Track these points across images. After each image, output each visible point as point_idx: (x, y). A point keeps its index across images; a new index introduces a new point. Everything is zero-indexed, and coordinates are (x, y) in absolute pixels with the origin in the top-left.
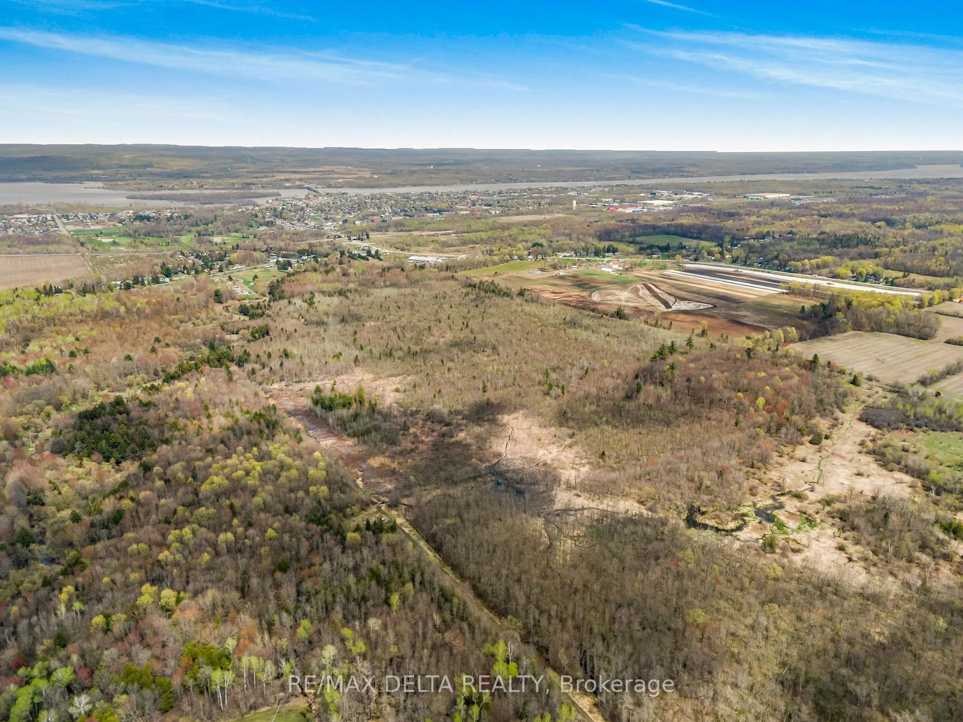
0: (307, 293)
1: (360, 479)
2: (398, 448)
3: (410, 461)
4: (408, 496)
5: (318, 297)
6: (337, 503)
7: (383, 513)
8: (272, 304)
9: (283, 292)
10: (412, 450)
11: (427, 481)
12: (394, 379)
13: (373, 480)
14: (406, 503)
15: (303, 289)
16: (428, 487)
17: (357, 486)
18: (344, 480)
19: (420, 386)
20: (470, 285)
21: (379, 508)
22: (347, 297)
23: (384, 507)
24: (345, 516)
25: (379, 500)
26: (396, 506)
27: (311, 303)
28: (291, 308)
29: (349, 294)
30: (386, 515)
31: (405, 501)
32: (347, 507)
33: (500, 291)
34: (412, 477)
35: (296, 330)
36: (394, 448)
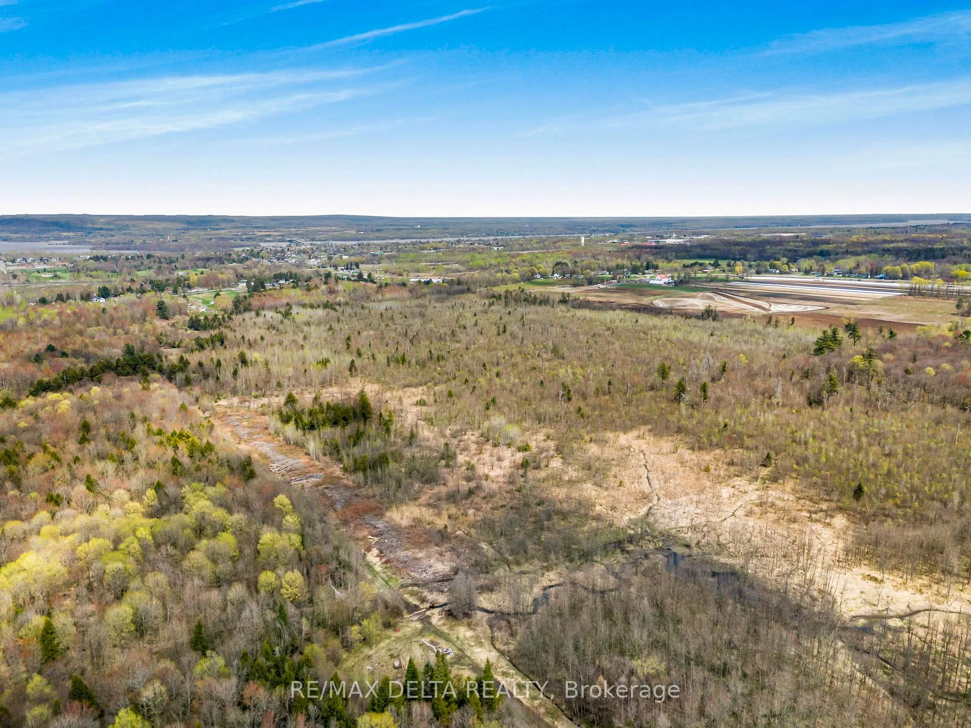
0: (281, 306)
1: (375, 551)
2: (443, 490)
3: (471, 512)
4: (489, 589)
5: (295, 310)
6: (325, 608)
7: (438, 633)
8: (234, 317)
9: (250, 304)
10: (471, 492)
11: (520, 553)
12: (413, 390)
13: (401, 554)
14: (489, 606)
15: (278, 303)
16: (526, 567)
17: (370, 567)
18: (343, 555)
19: (459, 397)
20: (493, 296)
21: (426, 620)
22: (335, 310)
23: (436, 618)
24: (347, 645)
25: (423, 600)
26: (467, 615)
27: (287, 314)
28: (260, 320)
29: (337, 307)
30: (447, 639)
31: (484, 601)
32: (352, 621)
33: (535, 299)
34: (484, 545)
35: (262, 338)
36: (436, 489)
